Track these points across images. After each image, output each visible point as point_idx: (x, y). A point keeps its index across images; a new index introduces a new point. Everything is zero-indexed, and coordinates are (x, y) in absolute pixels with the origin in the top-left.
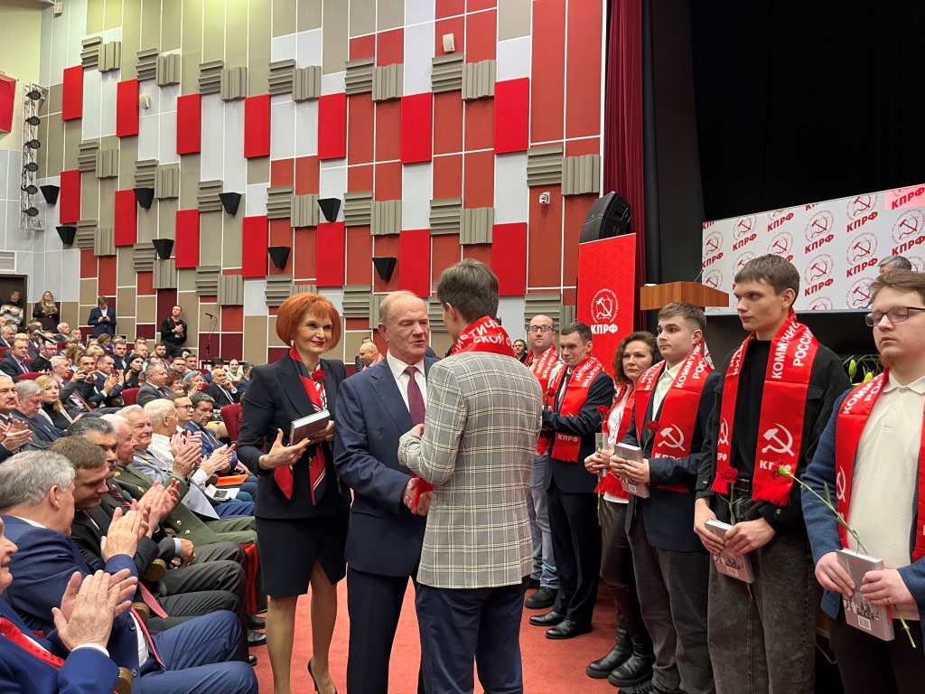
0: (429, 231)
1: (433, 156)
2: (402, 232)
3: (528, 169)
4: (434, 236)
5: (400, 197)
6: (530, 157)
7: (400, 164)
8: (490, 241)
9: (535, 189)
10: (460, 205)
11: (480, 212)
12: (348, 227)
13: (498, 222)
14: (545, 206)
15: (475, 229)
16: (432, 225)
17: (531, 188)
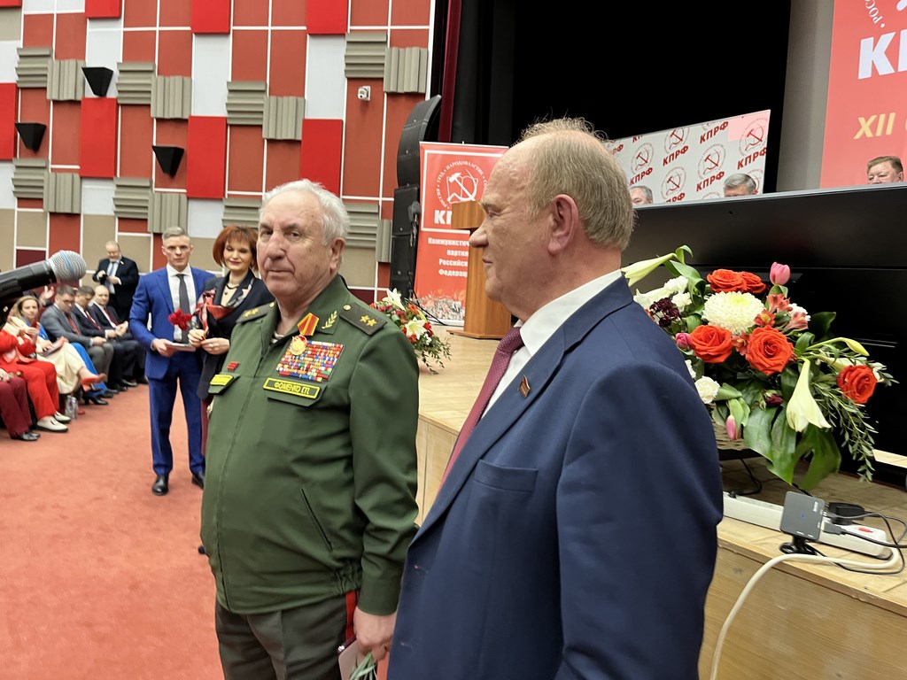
0: (226, 119)
1: (232, 28)
2: (191, 117)
3: (346, 57)
4: (232, 126)
5: (189, 74)
6: (349, 43)
7: (190, 34)
8: (299, 137)
9: (354, 82)
10: (264, 92)
11: (288, 102)
12: (123, 105)
13: (310, 115)
14: (365, 103)
15: (281, 122)
16: (229, 112)
17: (349, 79)
